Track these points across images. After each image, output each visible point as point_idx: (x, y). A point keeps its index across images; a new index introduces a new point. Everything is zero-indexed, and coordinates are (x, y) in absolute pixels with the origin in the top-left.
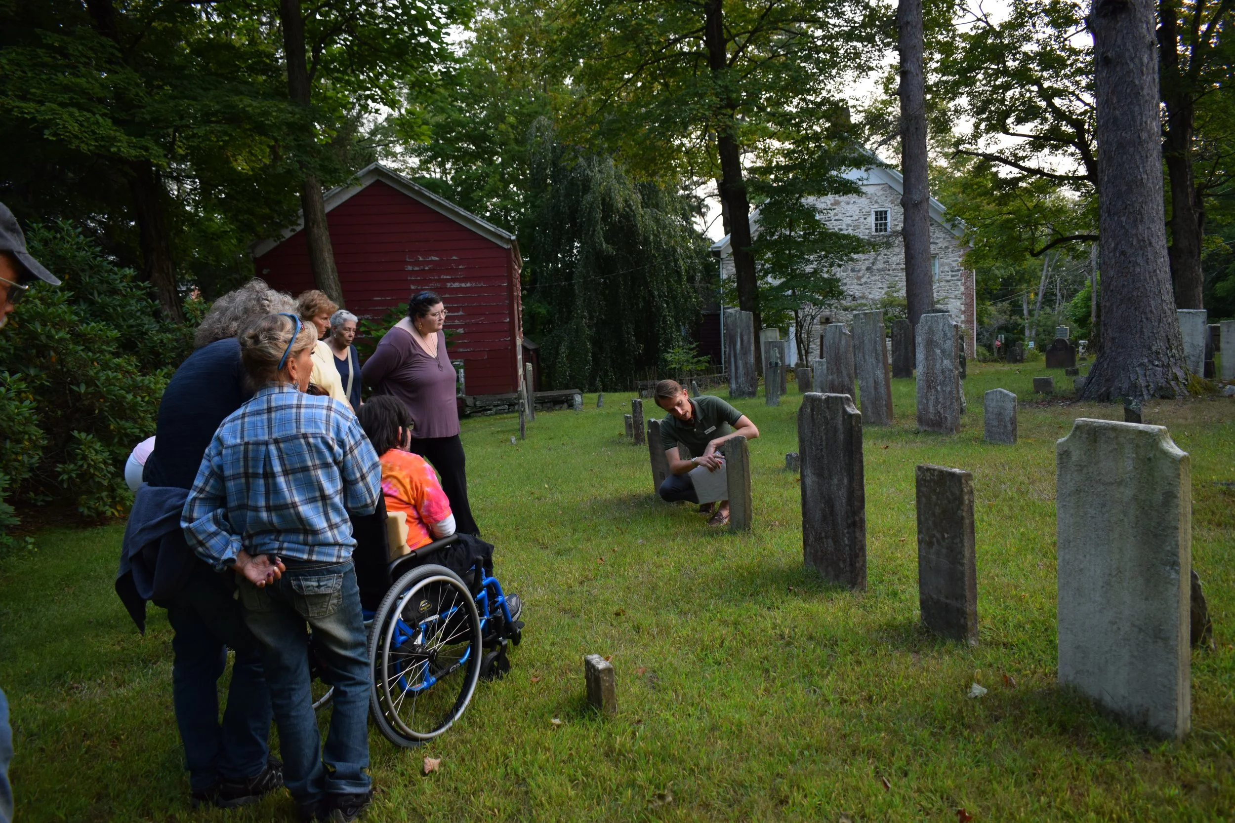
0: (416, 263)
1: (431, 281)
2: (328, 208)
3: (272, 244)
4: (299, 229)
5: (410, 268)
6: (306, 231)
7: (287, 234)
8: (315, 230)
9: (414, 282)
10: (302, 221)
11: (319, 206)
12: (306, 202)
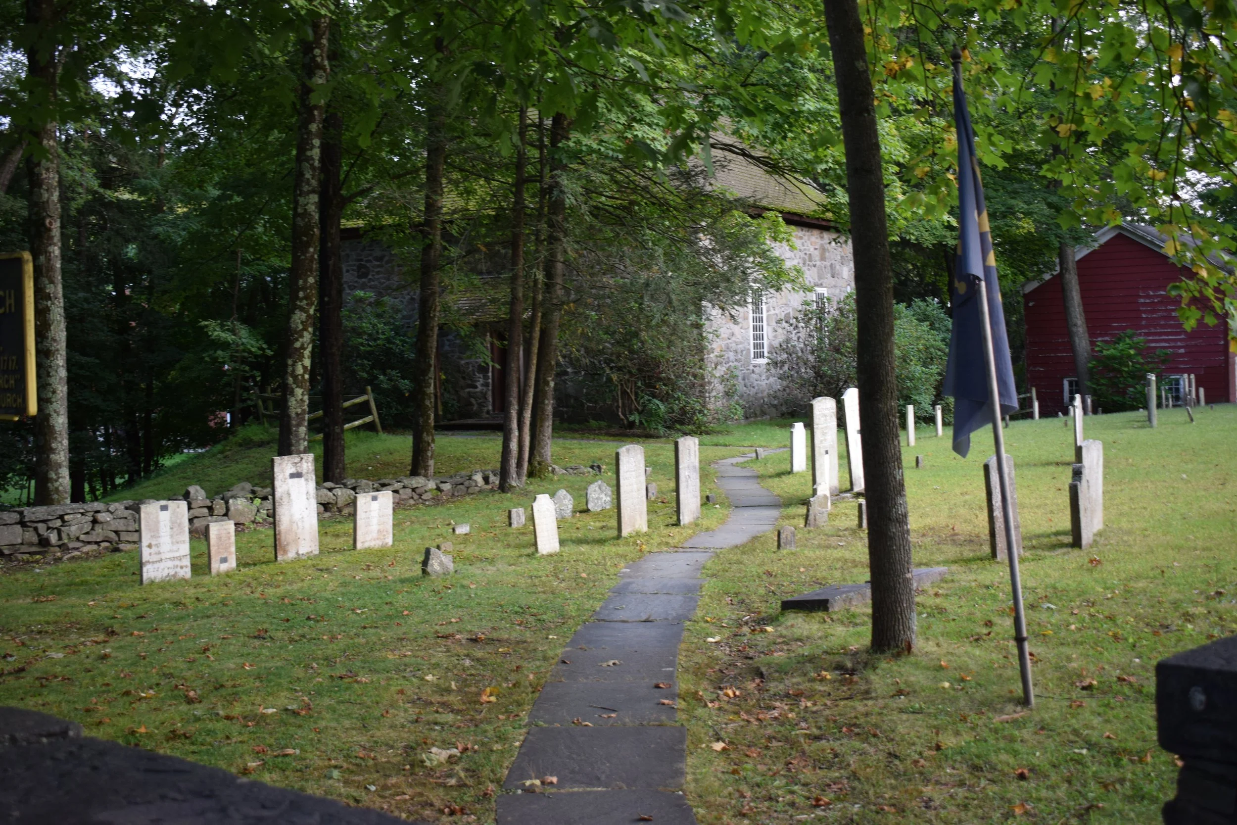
0: (1148, 296)
1: (1159, 310)
2: (1078, 258)
3: (1035, 285)
4: (1055, 273)
5: (1142, 300)
6: (1061, 276)
7: (1047, 277)
8: (1067, 276)
9: (1145, 312)
10: (1058, 268)
11: (1071, 258)
12: (1062, 256)
